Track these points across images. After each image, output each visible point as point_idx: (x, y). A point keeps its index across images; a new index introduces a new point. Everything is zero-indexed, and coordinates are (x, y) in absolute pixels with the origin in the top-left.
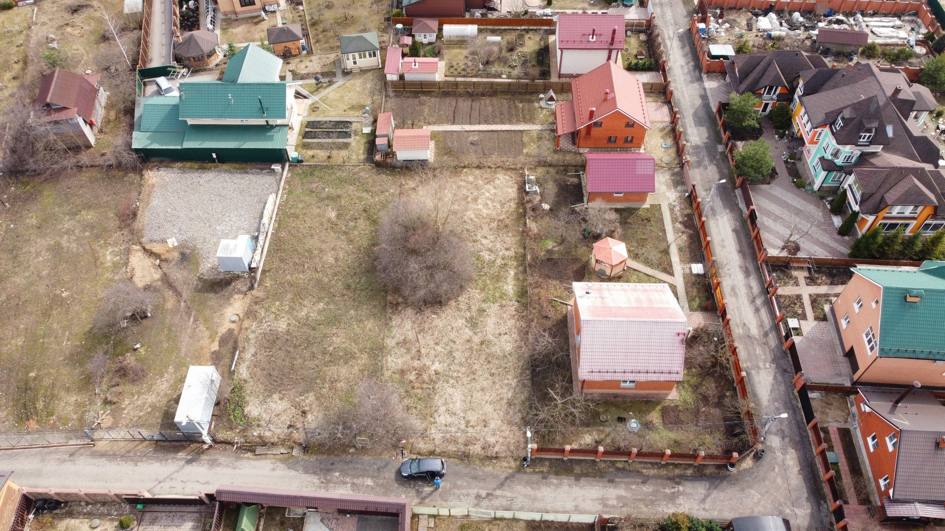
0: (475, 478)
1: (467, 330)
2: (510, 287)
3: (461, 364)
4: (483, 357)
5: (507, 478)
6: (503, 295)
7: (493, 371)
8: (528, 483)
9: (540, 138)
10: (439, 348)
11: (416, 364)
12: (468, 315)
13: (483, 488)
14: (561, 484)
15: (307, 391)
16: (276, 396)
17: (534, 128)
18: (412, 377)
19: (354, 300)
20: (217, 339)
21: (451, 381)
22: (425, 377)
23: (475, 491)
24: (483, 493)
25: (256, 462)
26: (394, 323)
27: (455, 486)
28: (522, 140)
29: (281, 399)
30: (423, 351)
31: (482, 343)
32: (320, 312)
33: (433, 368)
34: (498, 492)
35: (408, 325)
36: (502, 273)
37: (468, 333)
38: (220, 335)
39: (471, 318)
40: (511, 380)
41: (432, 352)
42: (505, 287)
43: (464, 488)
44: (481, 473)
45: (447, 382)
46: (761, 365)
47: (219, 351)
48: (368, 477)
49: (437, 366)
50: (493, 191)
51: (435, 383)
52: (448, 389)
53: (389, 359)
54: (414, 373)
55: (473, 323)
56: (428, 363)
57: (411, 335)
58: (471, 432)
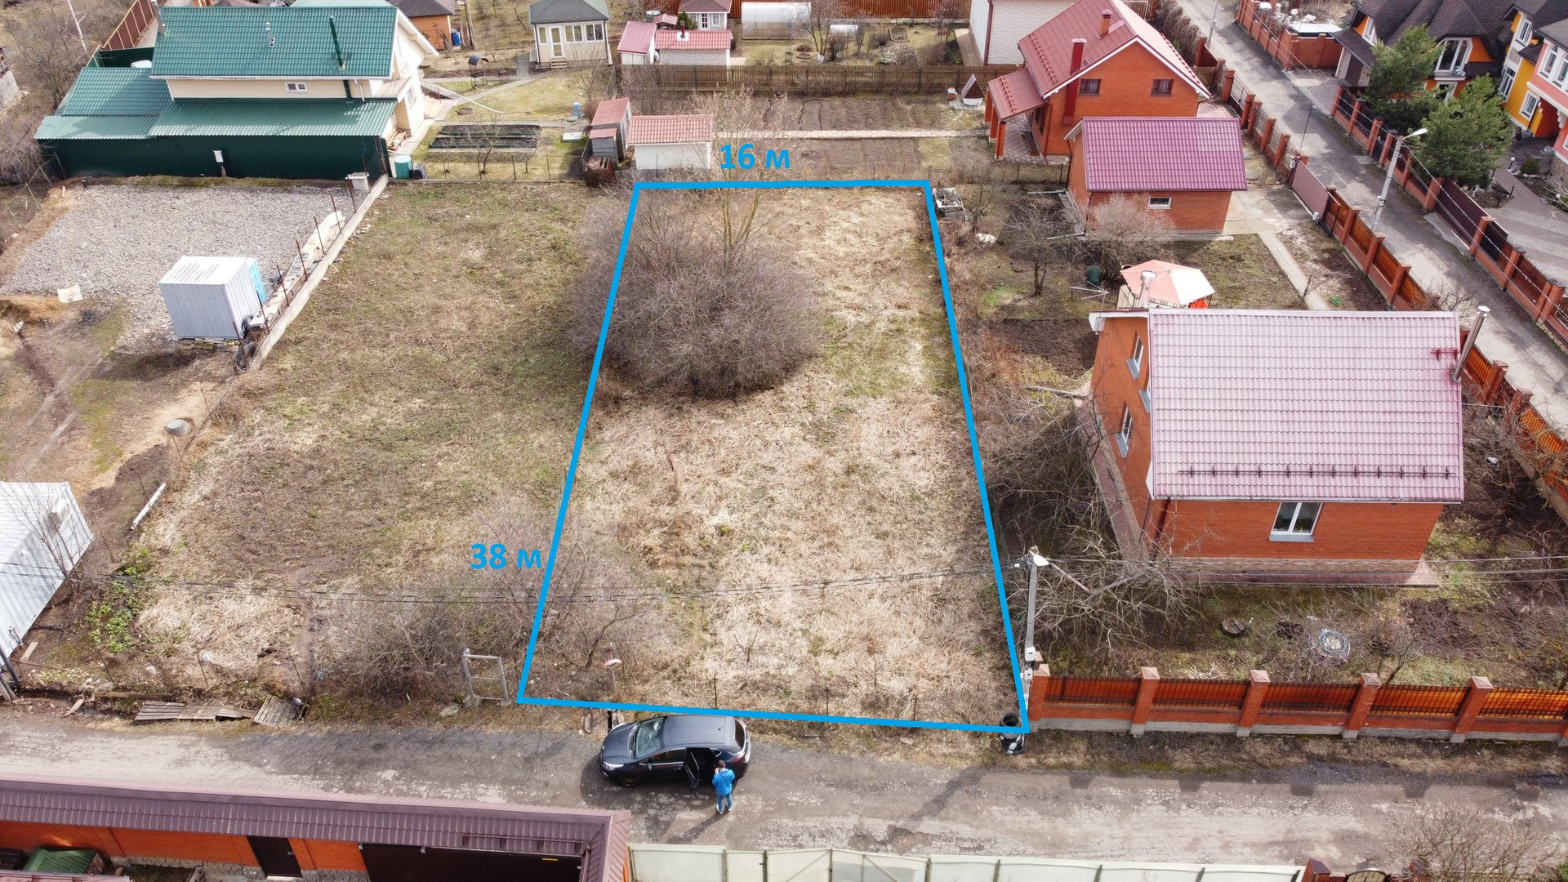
0: (848, 784)
1: (806, 447)
2: (916, 370)
3: (793, 515)
4: (854, 498)
5: (953, 785)
6: (897, 383)
7: (886, 527)
8: (1025, 798)
9: (956, 147)
10: (728, 482)
11: (665, 512)
12: (808, 418)
13: (875, 814)
14: (1138, 802)
15: (340, 573)
16: (244, 585)
17: (942, 134)
18: (653, 539)
19: (506, 394)
20: (118, 465)
21: (766, 550)
22: (689, 540)
23: (851, 821)
24: (879, 828)
25: (132, 743)
26: (607, 435)
27: (783, 807)
28: (916, 151)
29: (257, 591)
30: (684, 488)
31: (849, 471)
32: (410, 415)
33: (715, 521)
34: (929, 825)
35: (646, 437)
36: (892, 345)
37: (809, 452)
38: (127, 456)
39: (818, 425)
40: (940, 547)
41: (711, 488)
42: (903, 369)
43: (809, 812)
44: (865, 771)
45: (753, 551)
47: (112, 491)
48: (490, 781)
49: (723, 517)
50: (856, 219)
51: (718, 553)
52: (756, 566)
53: (589, 505)
54: (656, 532)
55: (822, 434)
56: (698, 510)
57: (651, 457)
58: (827, 664)
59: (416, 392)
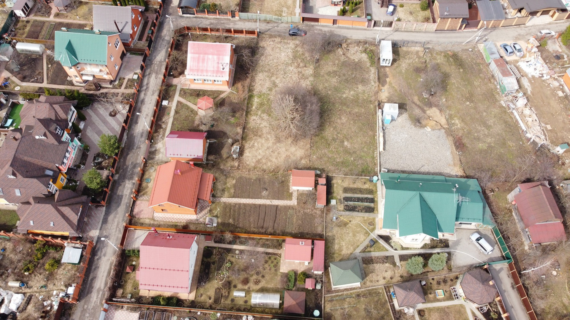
0: (278, 32)
1: (277, 82)
2: (256, 100)
5: (267, 31)
6: (260, 96)
9: (223, 190)
10: (290, 75)
11: (300, 70)
12: (277, 88)
16: (357, 60)
17: (225, 200)
18: (301, 65)
23: (278, 28)
27: (285, 30)
28: (235, 190)
29: (354, 60)
30: (297, 75)
31: (271, 77)
36: (259, 107)
40: (261, 63)
41: (293, 74)
45: (287, 62)
46: (158, 63)
47: (386, 78)
49: (291, 68)
51: (292, 63)
52: (287, 60)
53: (311, 72)
55: (275, 85)
56: (295, 70)
58: (279, 46)
59: (345, 99)
